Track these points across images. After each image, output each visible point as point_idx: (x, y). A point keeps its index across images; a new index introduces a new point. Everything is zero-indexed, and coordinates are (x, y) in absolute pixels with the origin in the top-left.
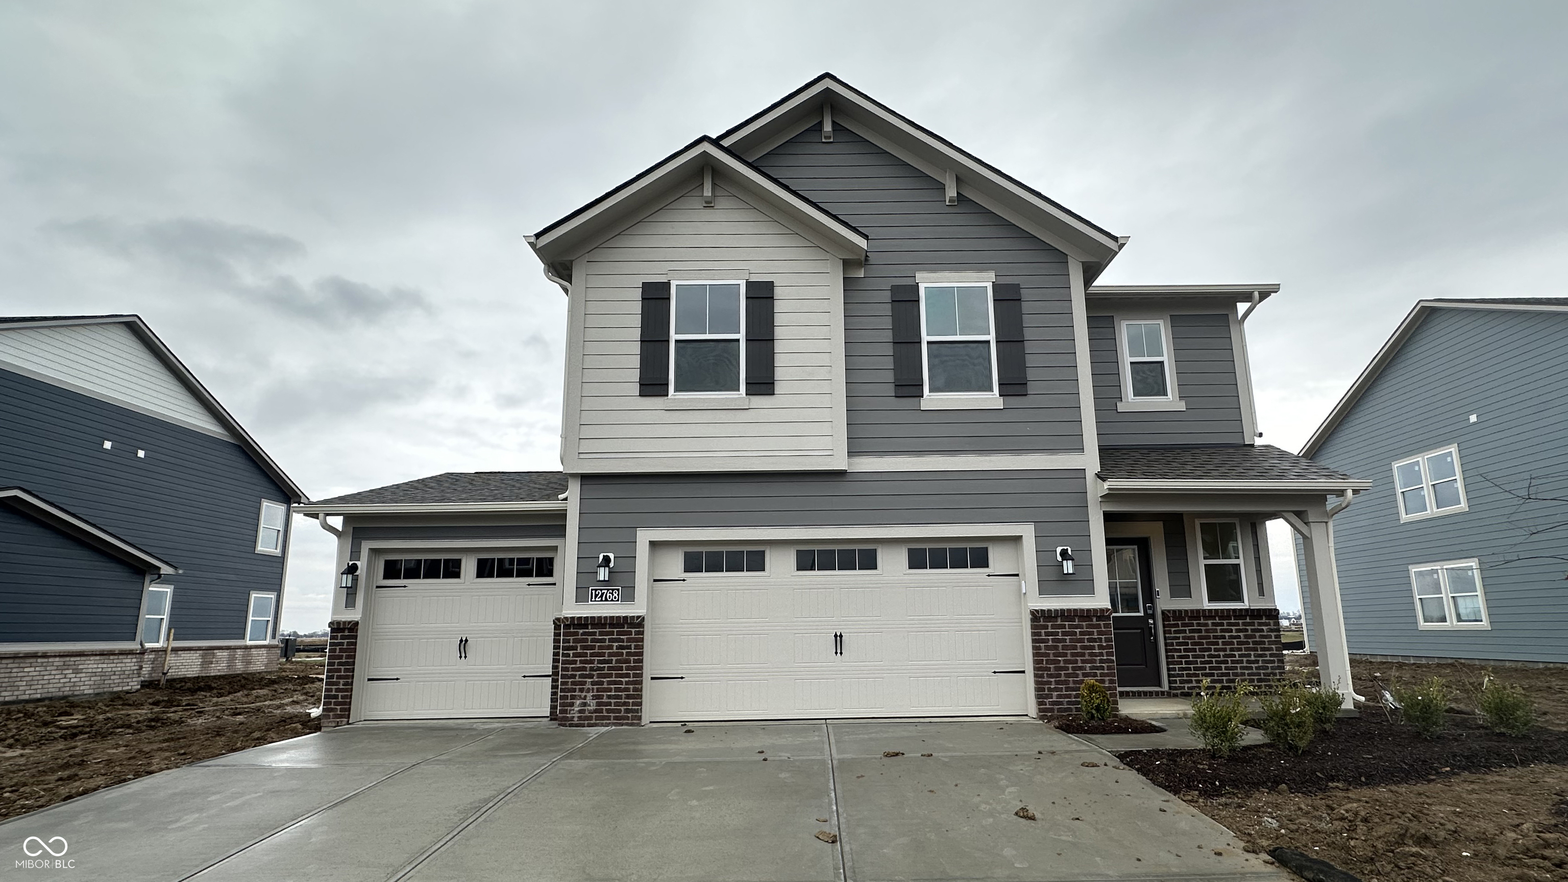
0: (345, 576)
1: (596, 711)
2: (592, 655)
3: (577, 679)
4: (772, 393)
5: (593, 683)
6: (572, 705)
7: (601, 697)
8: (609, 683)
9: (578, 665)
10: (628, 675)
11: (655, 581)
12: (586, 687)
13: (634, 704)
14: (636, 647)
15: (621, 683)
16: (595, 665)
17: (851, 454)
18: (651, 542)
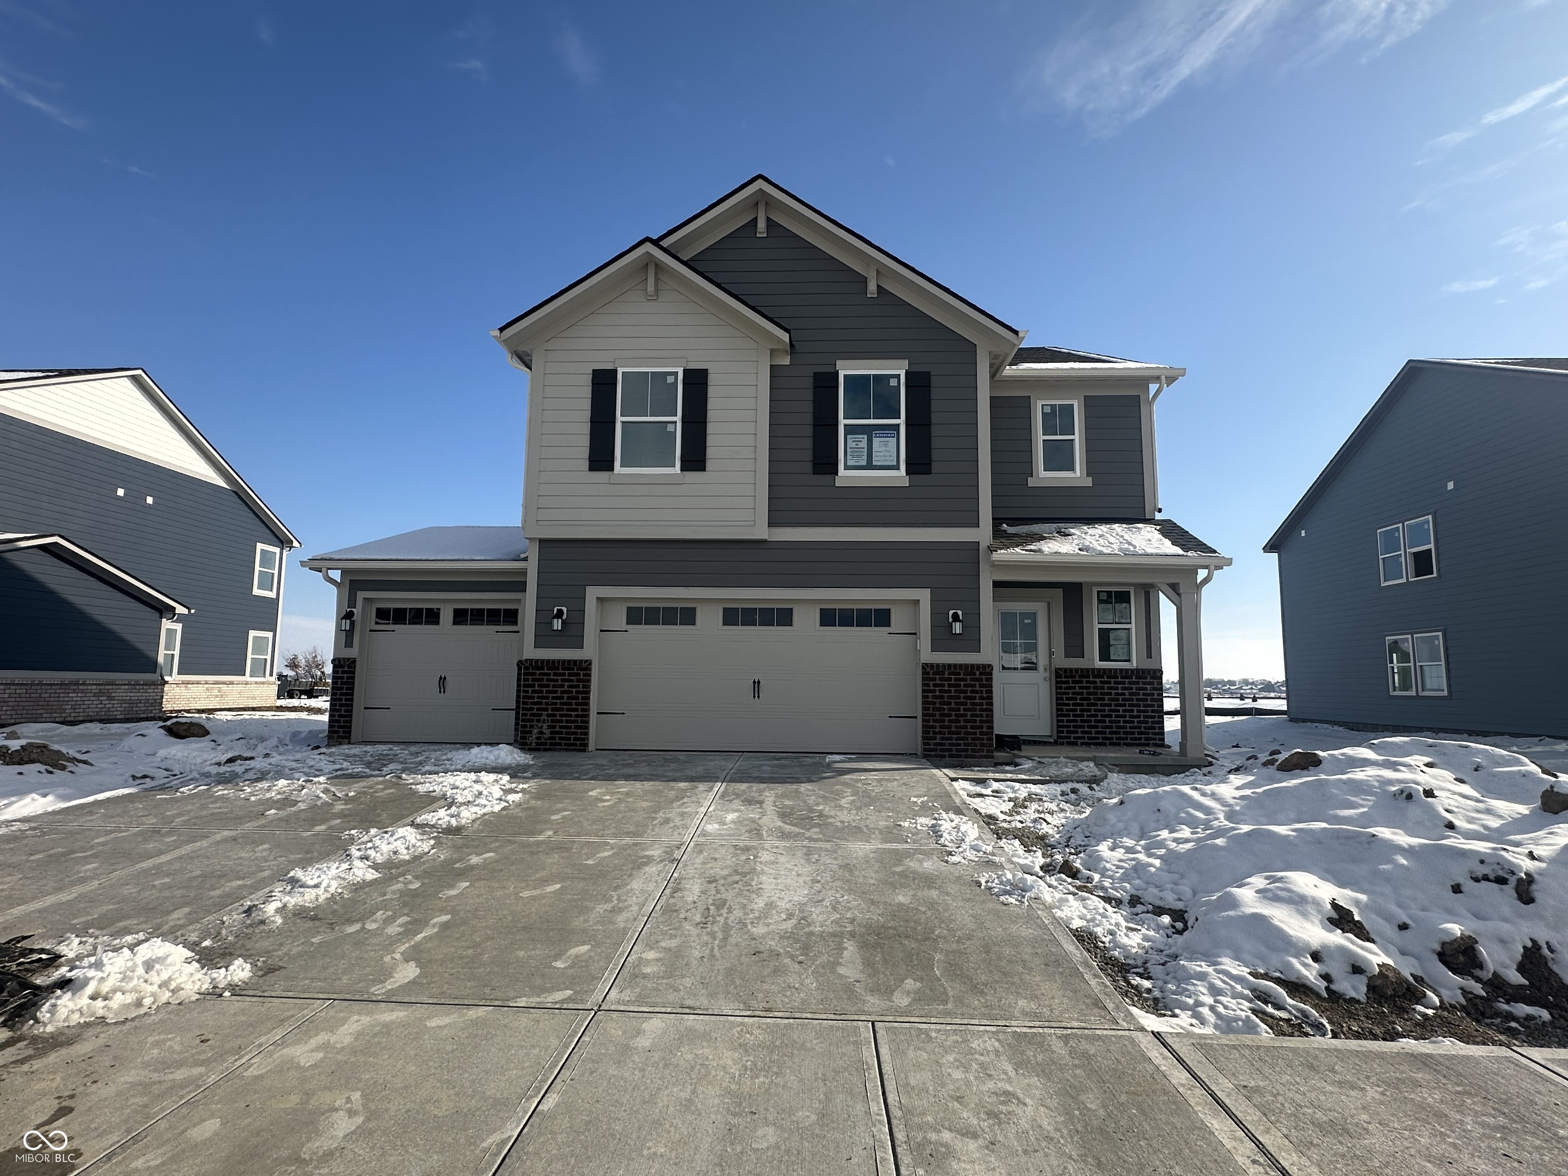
0: (344, 621)
1: (550, 738)
2: (547, 692)
3: (535, 711)
4: (704, 470)
5: (548, 715)
6: (530, 732)
7: (555, 727)
8: (561, 715)
9: (536, 700)
10: (577, 710)
11: (602, 631)
12: (542, 718)
13: (581, 734)
14: (584, 686)
15: (571, 716)
16: (550, 700)
17: (770, 525)
18: (598, 598)
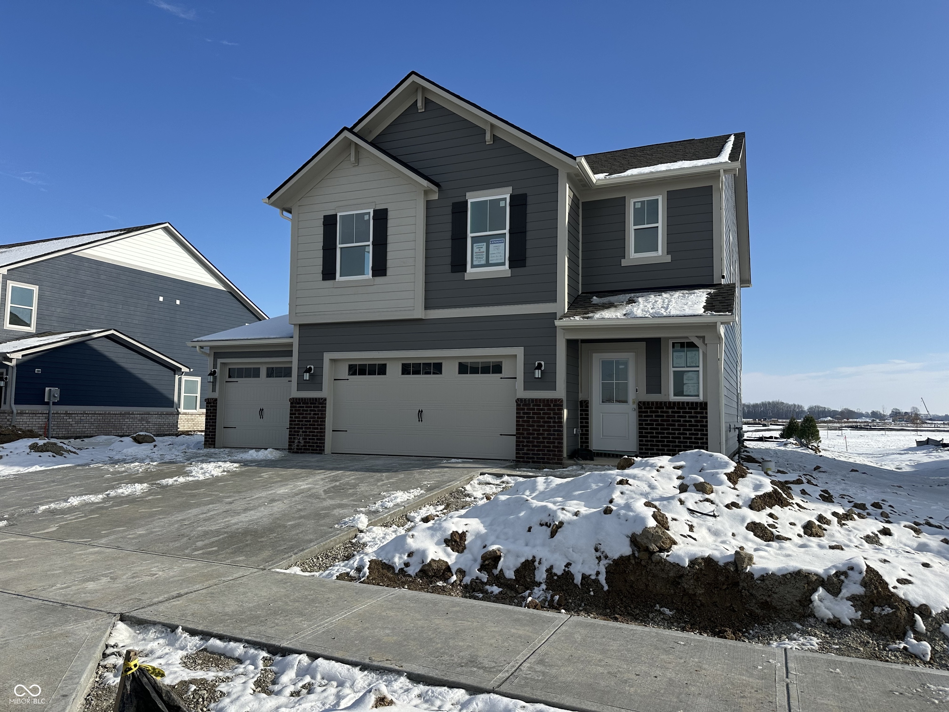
1: (304, 446)
2: (303, 418)
3: (296, 429)
5: (303, 432)
6: (294, 442)
7: (306, 439)
8: (310, 432)
9: (297, 423)
10: (317, 429)
11: (335, 380)
12: (300, 434)
13: (320, 443)
14: (322, 414)
15: (314, 432)
16: (304, 423)
17: (426, 308)
18: (331, 360)
